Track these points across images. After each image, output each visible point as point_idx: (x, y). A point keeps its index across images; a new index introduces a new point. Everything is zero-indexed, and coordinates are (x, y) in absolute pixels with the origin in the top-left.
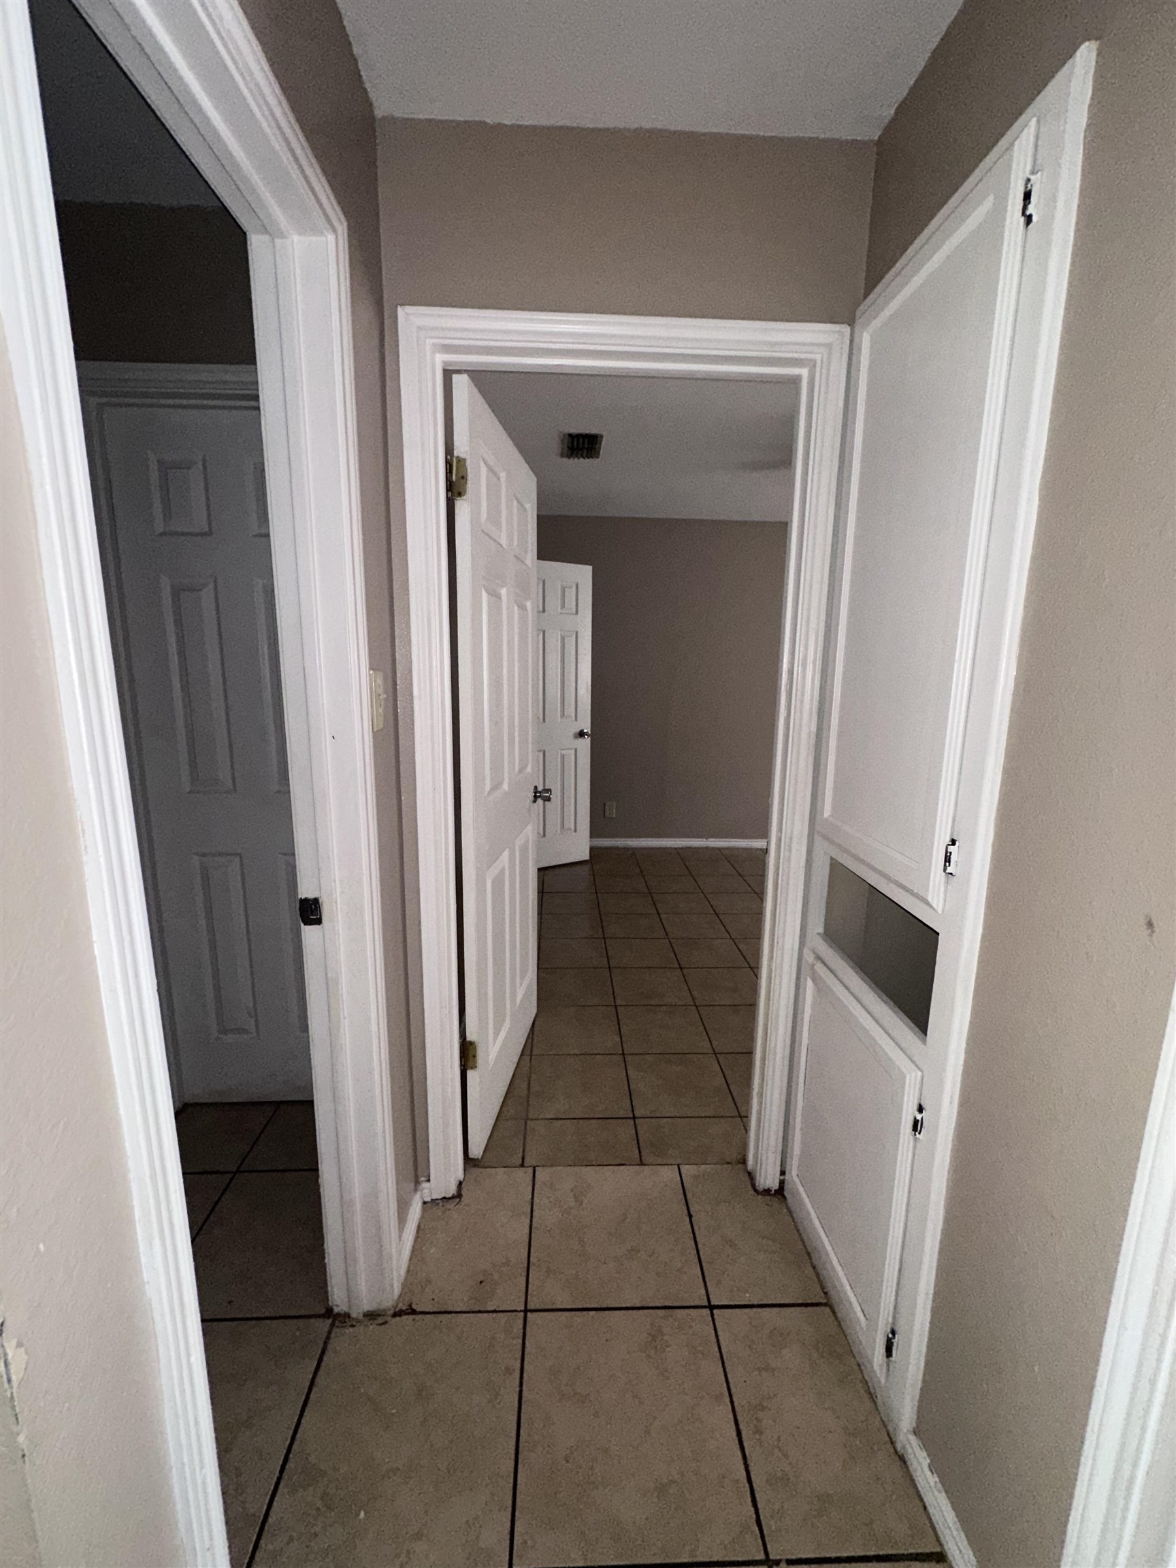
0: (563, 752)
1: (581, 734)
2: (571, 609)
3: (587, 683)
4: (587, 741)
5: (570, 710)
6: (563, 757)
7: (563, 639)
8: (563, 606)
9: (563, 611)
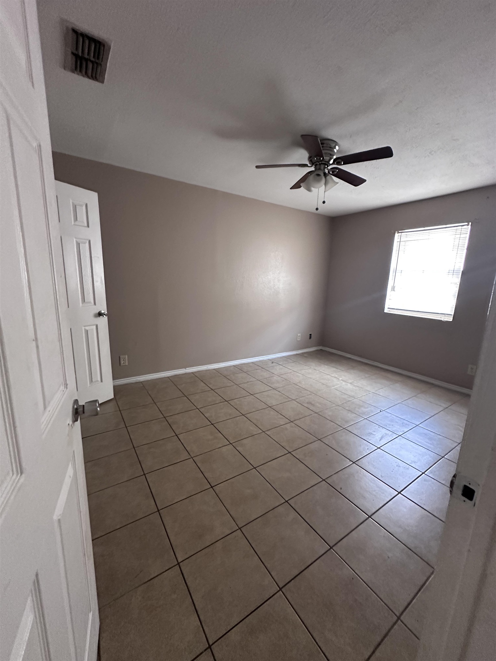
0: (87, 328)
1: (100, 314)
2: (83, 222)
3: (102, 278)
4: (104, 320)
5: (89, 297)
6: (87, 332)
7: (78, 245)
8: (76, 219)
9: (77, 223)
